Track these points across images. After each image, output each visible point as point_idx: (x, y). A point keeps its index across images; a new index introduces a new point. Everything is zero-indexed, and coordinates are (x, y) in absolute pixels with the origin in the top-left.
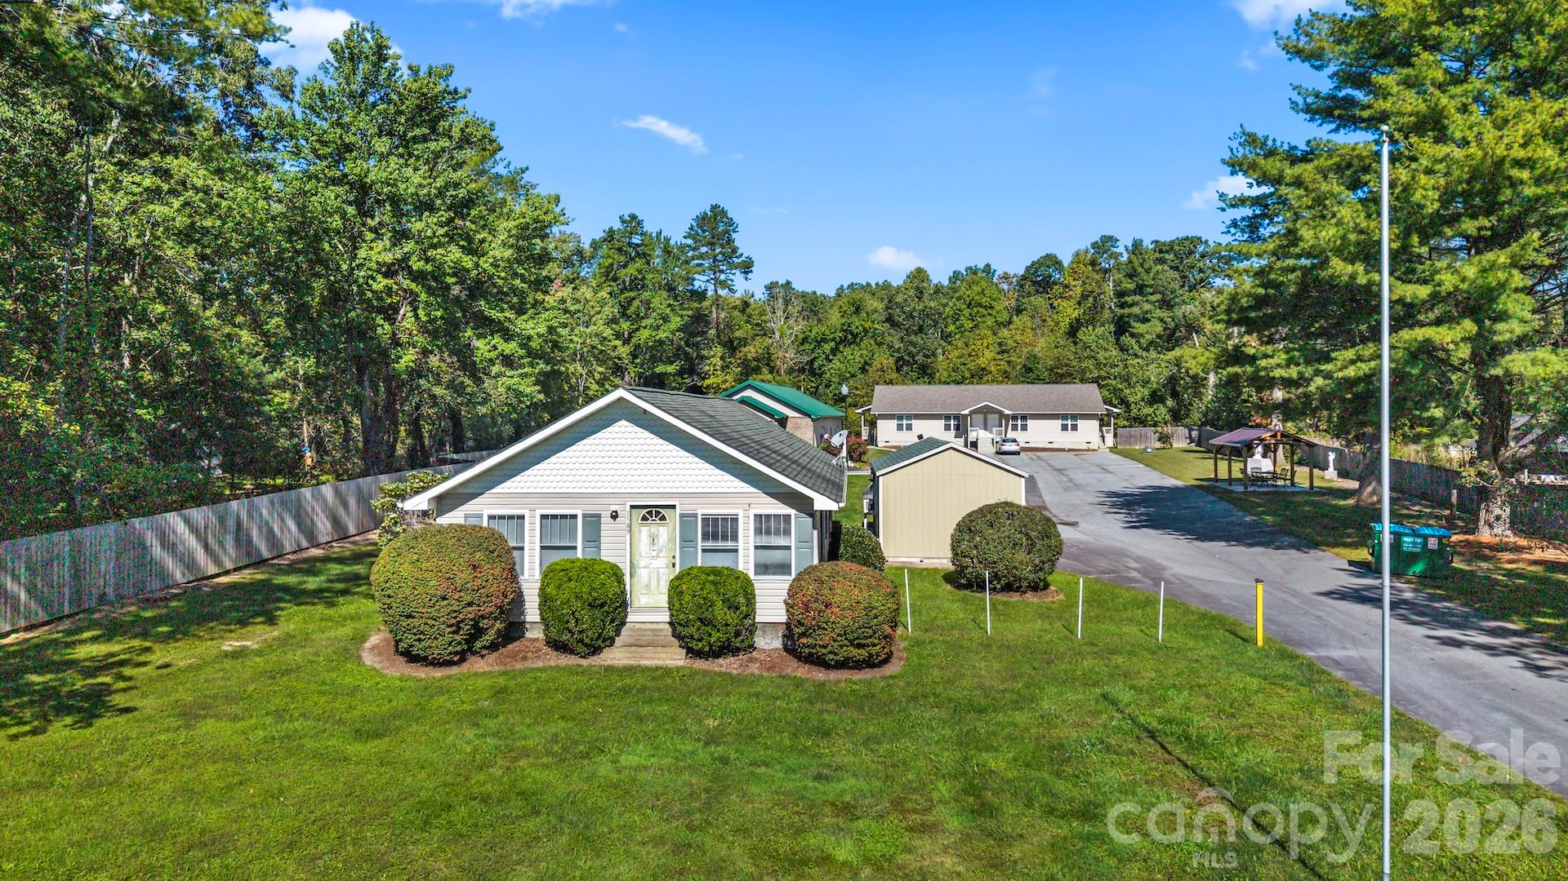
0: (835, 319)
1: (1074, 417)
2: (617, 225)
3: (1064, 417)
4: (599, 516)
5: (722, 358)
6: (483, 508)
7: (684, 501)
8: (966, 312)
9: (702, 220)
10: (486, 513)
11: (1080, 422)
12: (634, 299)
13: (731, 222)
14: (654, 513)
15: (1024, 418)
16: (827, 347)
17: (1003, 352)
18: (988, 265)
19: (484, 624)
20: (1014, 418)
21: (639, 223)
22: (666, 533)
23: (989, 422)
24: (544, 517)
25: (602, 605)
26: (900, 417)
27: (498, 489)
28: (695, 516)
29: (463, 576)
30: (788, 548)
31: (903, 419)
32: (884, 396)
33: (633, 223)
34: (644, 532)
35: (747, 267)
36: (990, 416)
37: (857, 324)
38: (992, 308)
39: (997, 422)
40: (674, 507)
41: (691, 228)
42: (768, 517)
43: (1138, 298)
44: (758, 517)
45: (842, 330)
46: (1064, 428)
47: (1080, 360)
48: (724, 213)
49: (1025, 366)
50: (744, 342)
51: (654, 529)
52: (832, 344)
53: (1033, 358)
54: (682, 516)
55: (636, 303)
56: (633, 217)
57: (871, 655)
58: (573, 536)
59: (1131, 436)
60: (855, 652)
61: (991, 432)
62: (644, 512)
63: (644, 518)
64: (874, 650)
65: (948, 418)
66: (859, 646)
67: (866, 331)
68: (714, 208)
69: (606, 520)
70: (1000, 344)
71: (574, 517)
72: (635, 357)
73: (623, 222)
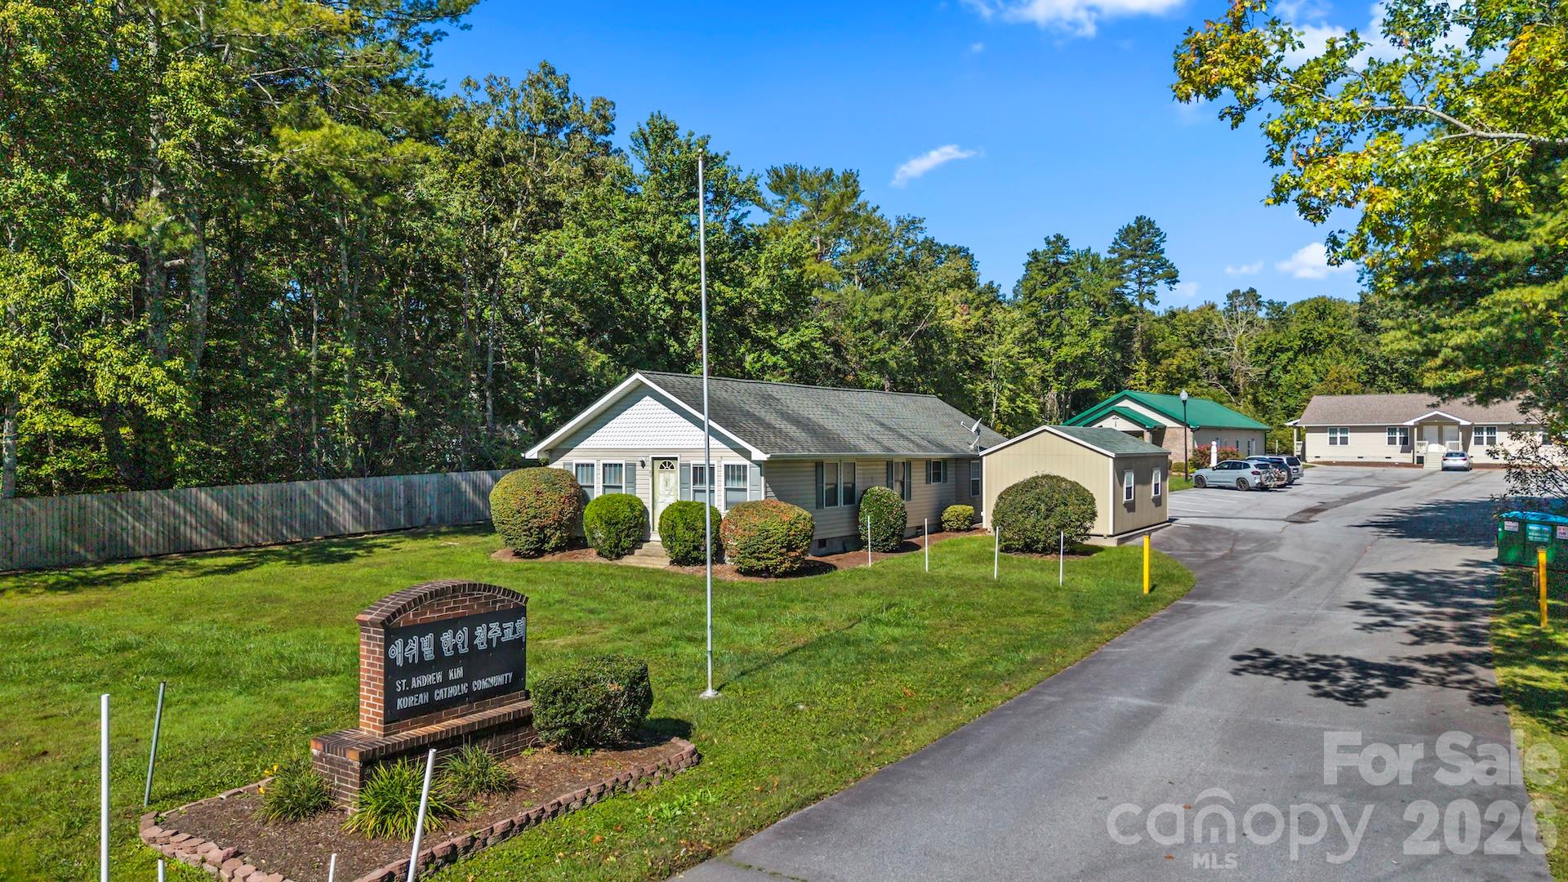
0: (1295, 328)
2: (1042, 247)
4: (635, 465)
5: (1148, 373)
6: (573, 458)
7: (683, 454)
9: (1126, 233)
10: (575, 462)
12: (1054, 317)
13: (1158, 233)
14: (667, 462)
15: (1492, 429)
16: (1284, 357)
19: (548, 532)
20: (1479, 429)
21: (1065, 243)
22: (673, 477)
23: (1444, 434)
24: (605, 465)
25: (617, 523)
26: (1333, 430)
27: (581, 446)
28: (689, 465)
29: (531, 498)
30: (745, 490)
31: (1338, 432)
32: (1320, 406)
33: (1058, 243)
34: (661, 477)
35: (1172, 278)
36: (1446, 429)
37: (1321, 330)
39: (1455, 435)
40: (676, 459)
41: (1115, 243)
42: (733, 466)
44: (727, 467)
45: (1301, 338)
48: (1150, 224)
50: (1167, 354)
51: (667, 474)
52: (1290, 354)
54: (681, 465)
55: (1057, 320)
56: (1058, 237)
57: (767, 567)
58: (621, 481)
60: (754, 562)
61: (1445, 446)
62: (661, 462)
63: (662, 467)
64: (769, 563)
65: (1392, 430)
66: (759, 559)
67: (1331, 338)
68: (1139, 219)
69: (639, 467)
71: (621, 465)
72: (1059, 374)
73: (1048, 243)
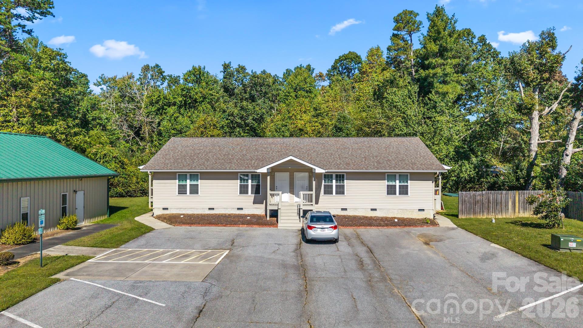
1: (404, 177)
3: (391, 177)
8: (293, 94)
11: (411, 184)
15: (340, 177)
17: (317, 116)
18: (309, 65)
20: (328, 177)
23: (297, 183)
26: (182, 177)
31: (187, 178)
38: (311, 92)
39: (306, 183)
43: (440, 61)
46: (391, 191)
47: (388, 118)
49: (335, 127)
53: (343, 119)
59: (476, 203)
61: (298, 196)
65: (244, 177)
70: (315, 109)
